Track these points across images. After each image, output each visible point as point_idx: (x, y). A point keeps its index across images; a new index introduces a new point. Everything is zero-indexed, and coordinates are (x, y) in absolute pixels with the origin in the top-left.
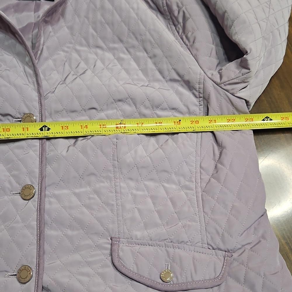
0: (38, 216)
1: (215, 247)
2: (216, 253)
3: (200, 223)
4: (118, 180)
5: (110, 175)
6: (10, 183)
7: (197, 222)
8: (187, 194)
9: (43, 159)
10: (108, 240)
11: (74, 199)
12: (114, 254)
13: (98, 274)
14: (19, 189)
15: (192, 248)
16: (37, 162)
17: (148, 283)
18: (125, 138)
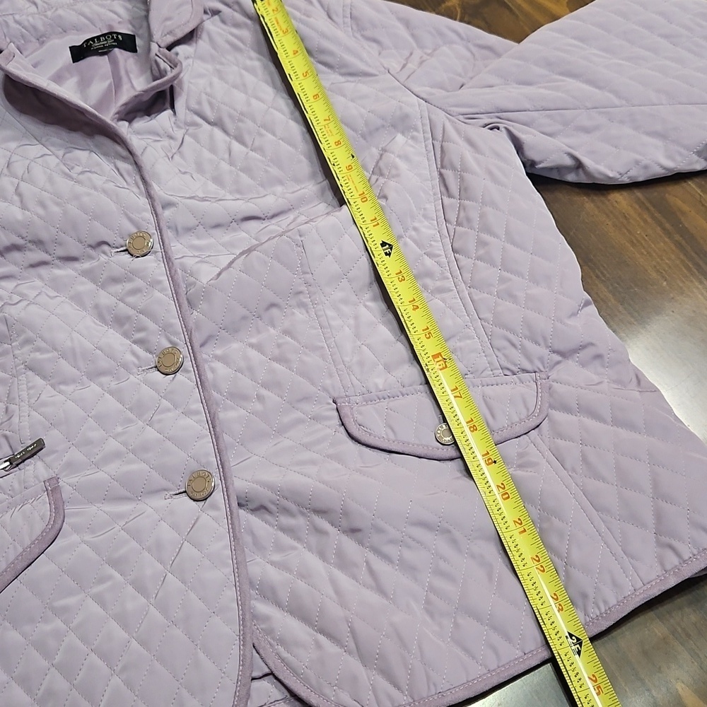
0: (202, 393)
1: (515, 369)
2: (520, 380)
3: (479, 338)
4: (320, 307)
5: (305, 300)
6: (134, 353)
7: (474, 338)
8: (443, 301)
9: (181, 301)
10: (329, 404)
11: (253, 354)
12: (346, 421)
13: (329, 456)
14: (152, 359)
15: (477, 381)
16: (173, 308)
17: (420, 451)
18: (314, 231)
